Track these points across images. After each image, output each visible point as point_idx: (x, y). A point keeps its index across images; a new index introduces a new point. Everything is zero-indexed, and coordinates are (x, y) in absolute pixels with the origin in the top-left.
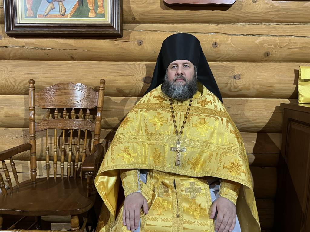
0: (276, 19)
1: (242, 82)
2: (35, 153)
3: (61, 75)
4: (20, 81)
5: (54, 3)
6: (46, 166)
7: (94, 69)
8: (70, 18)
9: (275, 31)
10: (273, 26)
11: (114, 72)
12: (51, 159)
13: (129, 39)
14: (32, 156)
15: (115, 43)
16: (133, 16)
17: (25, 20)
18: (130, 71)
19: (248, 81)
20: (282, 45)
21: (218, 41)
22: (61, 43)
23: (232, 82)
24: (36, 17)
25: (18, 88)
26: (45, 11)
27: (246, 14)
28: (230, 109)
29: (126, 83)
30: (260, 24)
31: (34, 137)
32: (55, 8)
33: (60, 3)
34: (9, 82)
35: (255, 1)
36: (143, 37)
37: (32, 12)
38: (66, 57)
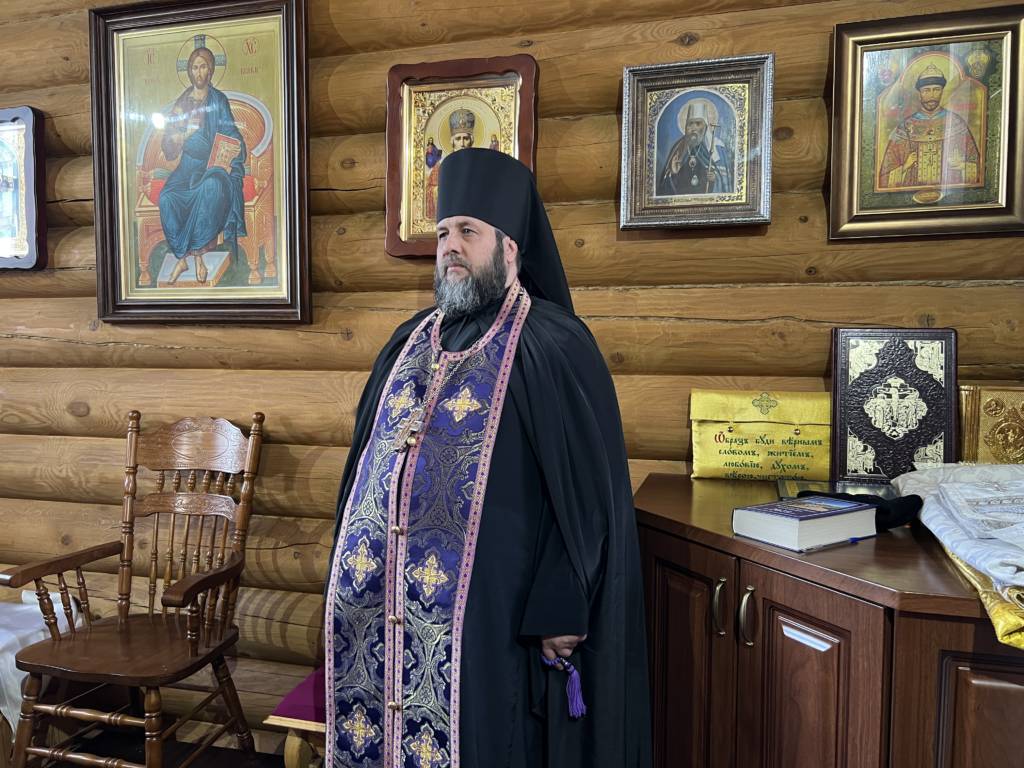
2: (130, 561)
5: (186, 258)
8: (215, 287)
9: (631, 305)
10: (633, 294)
14: (123, 566)
15: (298, 334)
16: (337, 279)
17: (136, 292)
20: (646, 339)
22: (199, 337)
24: (155, 287)
26: (172, 275)
29: (321, 418)
30: (604, 288)
31: (131, 528)
32: (188, 269)
33: (198, 258)
34: (107, 413)
35: (581, 243)
36: (354, 322)
37: (148, 277)
38: (210, 362)
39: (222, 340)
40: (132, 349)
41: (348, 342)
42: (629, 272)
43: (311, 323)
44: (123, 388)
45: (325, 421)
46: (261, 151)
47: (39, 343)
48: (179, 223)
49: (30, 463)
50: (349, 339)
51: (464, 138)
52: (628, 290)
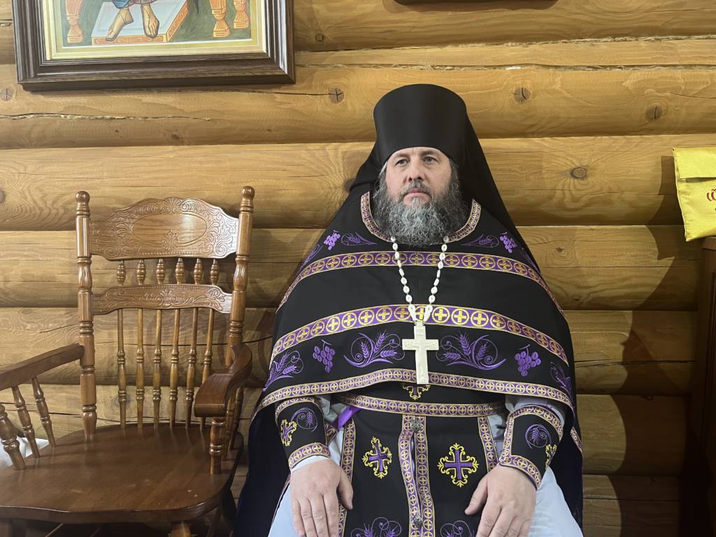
0: (675, 27)
1: (591, 184)
2: (92, 366)
3: (150, 178)
4: (56, 195)
5: (130, 8)
6: (120, 397)
7: (228, 164)
8: (170, 42)
9: (672, 55)
10: (668, 43)
11: (274, 169)
12: (131, 381)
13: (309, 87)
14: (84, 372)
15: (275, 98)
16: (319, 32)
17: (66, 51)
18: (312, 166)
19: (607, 183)
20: (692, 90)
21: (528, 86)
22: (149, 104)
23: (566, 187)
24: (90, 44)
25: (52, 212)
26: (111, 28)
27: (599, 16)
28: (563, 252)
29: (304, 195)
30: (634, 39)
31: (91, 328)
32: (132, 21)
33: (146, 7)
34: (29, 198)
36: (344, 81)
37: (80, 31)
38: (160, 136)
39: (178, 107)
40: (58, 124)
41: (338, 105)
42: (669, 18)
44: (48, 169)
45: (309, 198)
50: (338, 101)
52: (660, 40)
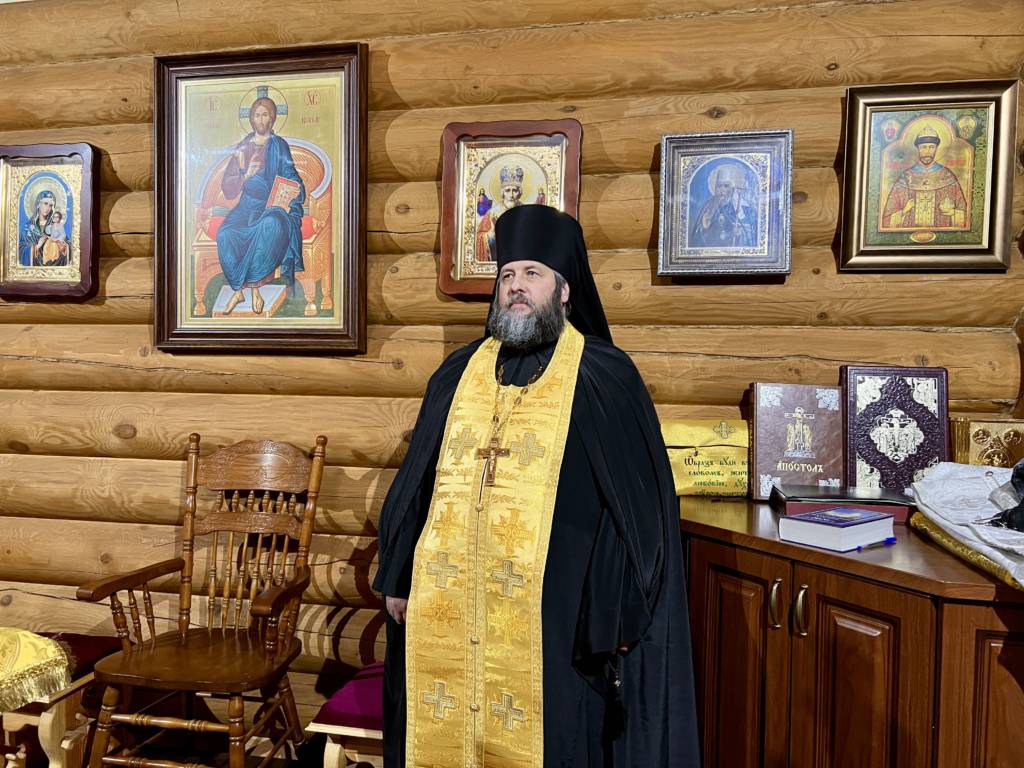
0: (668, 319)
2: (190, 577)
3: (249, 424)
4: (174, 434)
5: (243, 290)
6: (210, 604)
7: (312, 414)
8: (271, 317)
10: (664, 332)
11: (348, 420)
12: (219, 593)
13: (377, 357)
14: (183, 582)
15: (351, 363)
16: (388, 313)
17: (192, 322)
18: (378, 418)
20: (677, 373)
24: (211, 316)
25: (171, 446)
26: (228, 305)
29: (370, 442)
31: (192, 545)
32: (244, 300)
33: (255, 291)
34: (154, 435)
35: (618, 287)
36: (404, 353)
37: (204, 307)
38: (260, 388)
39: (275, 367)
40: (181, 376)
41: (399, 371)
42: (661, 314)
43: (365, 353)
44: (171, 411)
45: (375, 444)
46: (320, 194)
47: (84, 367)
48: (237, 258)
49: (72, 483)
50: (399, 368)
51: (514, 190)
52: (658, 328)
